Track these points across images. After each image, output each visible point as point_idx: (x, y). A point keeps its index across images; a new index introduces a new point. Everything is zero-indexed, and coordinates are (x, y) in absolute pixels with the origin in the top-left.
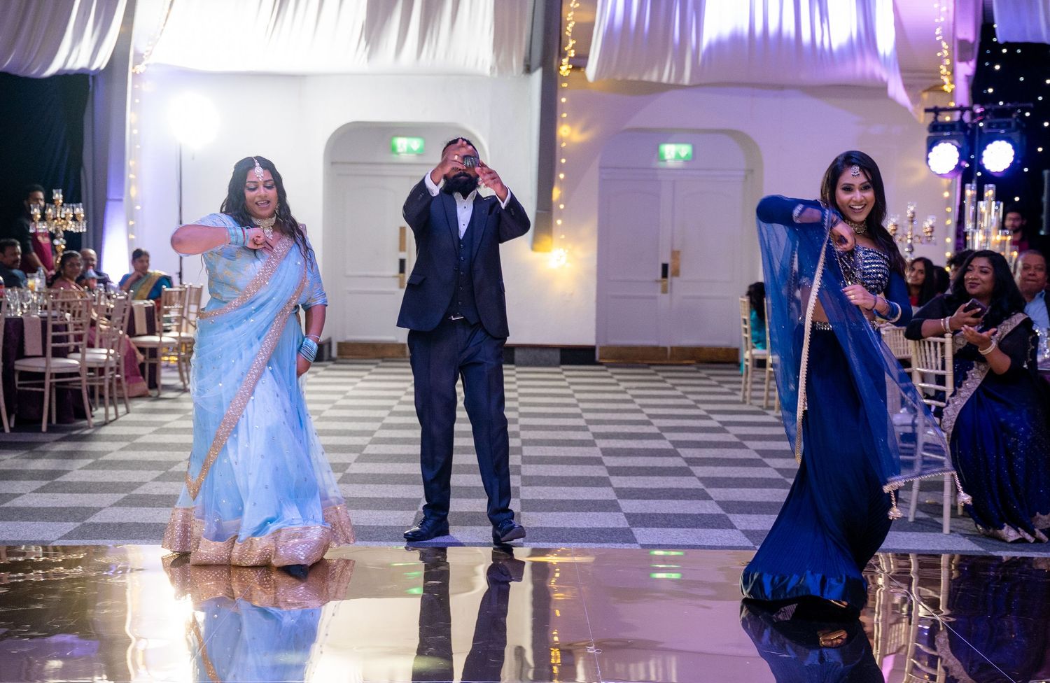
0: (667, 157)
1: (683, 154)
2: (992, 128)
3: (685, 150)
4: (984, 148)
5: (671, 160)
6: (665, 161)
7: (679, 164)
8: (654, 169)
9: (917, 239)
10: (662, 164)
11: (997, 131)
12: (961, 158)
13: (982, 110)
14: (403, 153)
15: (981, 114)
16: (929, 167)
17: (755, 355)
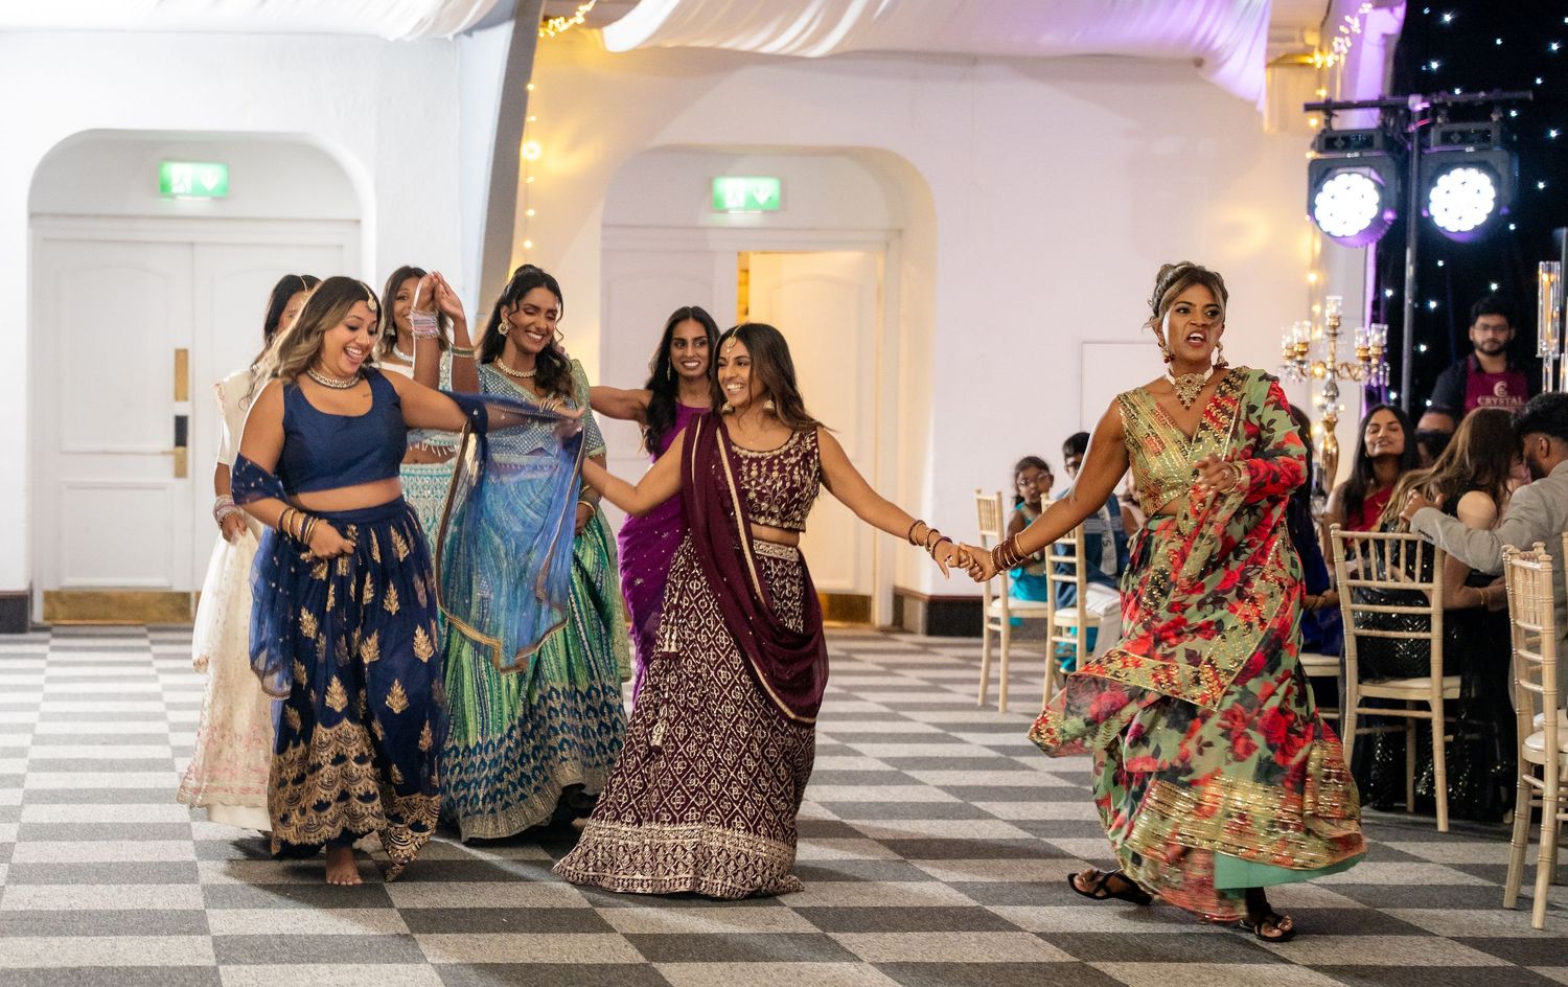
0: (729, 203)
1: (762, 199)
2: (1452, 142)
3: (766, 189)
4: (1433, 182)
5: (738, 209)
6: (725, 211)
7: (754, 218)
8: (705, 228)
9: (1344, 372)
10: (718, 219)
11: (1458, 148)
12: (1383, 206)
13: (1426, 105)
14: (185, 194)
15: (1424, 112)
16: (1317, 222)
17: (1014, 610)
